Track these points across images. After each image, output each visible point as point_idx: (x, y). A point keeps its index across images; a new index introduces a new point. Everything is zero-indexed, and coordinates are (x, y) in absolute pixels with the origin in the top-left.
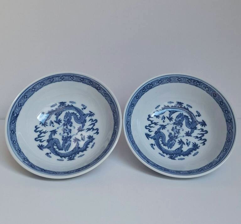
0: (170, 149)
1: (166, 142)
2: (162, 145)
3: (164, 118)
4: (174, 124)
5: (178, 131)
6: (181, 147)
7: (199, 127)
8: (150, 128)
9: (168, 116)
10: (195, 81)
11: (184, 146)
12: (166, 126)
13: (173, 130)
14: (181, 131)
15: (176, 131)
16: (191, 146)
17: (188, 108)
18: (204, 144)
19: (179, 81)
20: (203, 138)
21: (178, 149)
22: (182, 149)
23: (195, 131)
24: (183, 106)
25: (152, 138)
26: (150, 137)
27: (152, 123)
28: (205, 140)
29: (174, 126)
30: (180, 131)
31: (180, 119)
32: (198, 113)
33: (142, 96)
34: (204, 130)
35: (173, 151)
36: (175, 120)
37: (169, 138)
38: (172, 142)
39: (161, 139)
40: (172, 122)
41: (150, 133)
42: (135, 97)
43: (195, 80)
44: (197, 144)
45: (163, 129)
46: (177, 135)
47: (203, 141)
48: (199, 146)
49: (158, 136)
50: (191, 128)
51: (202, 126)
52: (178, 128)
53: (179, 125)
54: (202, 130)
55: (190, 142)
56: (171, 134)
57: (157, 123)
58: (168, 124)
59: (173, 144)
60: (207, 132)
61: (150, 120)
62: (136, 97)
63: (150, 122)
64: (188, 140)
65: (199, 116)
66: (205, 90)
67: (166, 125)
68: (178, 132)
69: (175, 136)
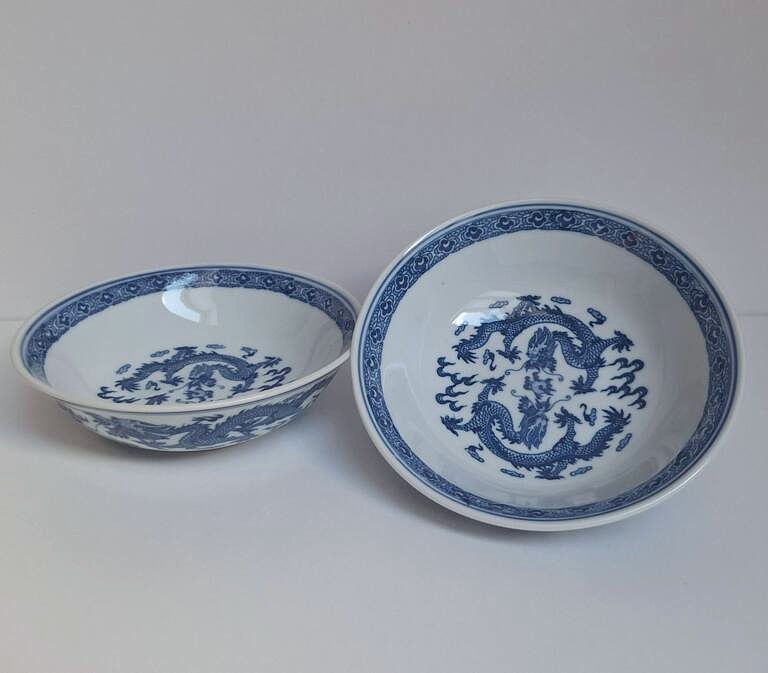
0: (534, 450)
1: (517, 429)
2: (506, 443)
3: (492, 356)
4: (528, 365)
5: (544, 385)
6: (571, 433)
7: (610, 355)
8: (453, 399)
9: (503, 349)
10: (554, 214)
11: (577, 427)
12: (503, 381)
13: (527, 385)
14: (555, 384)
15: (541, 387)
16: (601, 423)
17: (559, 306)
18: (641, 403)
19: (507, 227)
20: (633, 386)
21: (562, 441)
22: (576, 439)
23: (602, 371)
24: (538, 304)
25: (466, 428)
26: (460, 428)
27: (457, 383)
28: (643, 391)
29: (530, 373)
30: (552, 383)
31: (543, 346)
32: (595, 314)
33: (399, 301)
34: (630, 361)
35: (546, 453)
36: (528, 354)
37: (522, 415)
38: (537, 424)
39: (497, 426)
40: (518, 364)
41: (457, 415)
42: (378, 307)
43: (554, 211)
44: (620, 412)
45: (494, 392)
46: (545, 398)
47: (636, 397)
48: (630, 415)
49: (487, 416)
50: (586, 366)
51: (620, 351)
52: (543, 375)
53: (543, 367)
54: (624, 362)
55: (594, 410)
56: (525, 400)
57: (473, 377)
58: (507, 373)
59: (542, 429)
60: (639, 364)
61: (448, 374)
62: (380, 307)
63: (448, 382)
64: (585, 406)
65: (601, 320)
66: (595, 232)
67: (502, 378)
68: (549, 390)
69: (540, 405)
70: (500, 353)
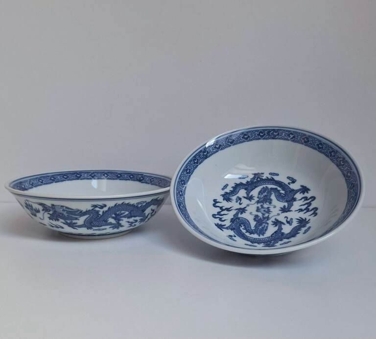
0: (261, 237)
1: (253, 228)
2: (248, 234)
3: (240, 199)
4: (258, 202)
5: (266, 210)
6: (280, 229)
7: (298, 196)
8: (221, 217)
9: (246, 196)
10: (269, 131)
11: (283, 226)
12: (246, 209)
13: (258, 210)
14: (272, 209)
15: (264, 211)
16: (295, 224)
17: (273, 177)
18: (315, 214)
19: (247, 139)
20: (311, 208)
21: (275, 232)
22: (283, 231)
23: (295, 203)
24: (263, 176)
25: (227, 228)
26: (224, 228)
27: (223, 210)
28: (316, 209)
29: (259, 205)
30: (270, 209)
31: (265, 194)
32: (291, 179)
33: (194, 169)
34: (309, 198)
35: (268, 238)
36: (258, 197)
37: (255, 222)
38: (263, 226)
39: (243, 227)
40: (253, 202)
41: (223, 223)
42: (184, 170)
43: (269, 130)
44: (304, 219)
45: (242, 213)
46: (267, 215)
47: (312, 212)
48: (309, 220)
49: (238, 225)
50: (287, 201)
51: (303, 194)
52: (266, 206)
53: (266, 202)
54: (306, 199)
55: (292, 219)
56: (257, 216)
57: (231, 208)
58: (248, 205)
59: (265, 228)
60: (313, 198)
61: (218, 207)
62: (186, 170)
63: (218, 210)
64: (287, 218)
65: (294, 181)
66: (289, 139)
67: (245, 208)
68: (268, 211)
69: (264, 218)
70: (244, 197)
